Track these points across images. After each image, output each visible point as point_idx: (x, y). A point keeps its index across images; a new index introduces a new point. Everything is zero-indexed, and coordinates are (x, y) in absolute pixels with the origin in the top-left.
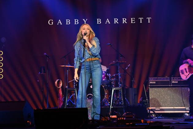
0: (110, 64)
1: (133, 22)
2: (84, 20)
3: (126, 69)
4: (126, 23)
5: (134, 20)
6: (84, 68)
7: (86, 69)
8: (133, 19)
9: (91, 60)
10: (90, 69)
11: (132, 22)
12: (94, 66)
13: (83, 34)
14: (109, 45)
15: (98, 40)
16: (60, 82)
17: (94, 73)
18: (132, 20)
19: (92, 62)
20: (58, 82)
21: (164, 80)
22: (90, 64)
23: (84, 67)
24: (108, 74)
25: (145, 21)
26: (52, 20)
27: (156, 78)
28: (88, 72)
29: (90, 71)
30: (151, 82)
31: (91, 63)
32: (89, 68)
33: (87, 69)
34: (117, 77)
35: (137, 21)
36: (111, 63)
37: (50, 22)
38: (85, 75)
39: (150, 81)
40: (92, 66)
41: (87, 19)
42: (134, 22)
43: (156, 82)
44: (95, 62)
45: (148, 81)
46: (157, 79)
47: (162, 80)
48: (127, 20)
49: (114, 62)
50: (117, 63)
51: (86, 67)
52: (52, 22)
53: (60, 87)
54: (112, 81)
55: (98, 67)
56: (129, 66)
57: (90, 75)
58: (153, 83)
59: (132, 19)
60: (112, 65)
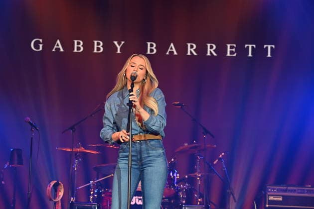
0: (178, 150)
1: (232, 53)
2: (116, 43)
3: (215, 163)
4: (215, 54)
5: (234, 50)
6: (127, 156)
7: (132, 160)
8: (231, 47)
9: (143, 139)
10: (141, 159)
11: (229, 54)
12: (150, 152)
13: (129, 76)
14: (178, 105)
15: (163, 96)
16: (60, 187)
17: (148, 170)
18: (229, 50)
19: (146, 143)
20: (54, 185)
21: (304, 193)
22: (140, 148)
23: (127, 154)
24: (173, 174)
25: (260, 52)
26: (41, 40)
27: (285, 188)
28: (136, 167)
29: (140, 163)
30: (271, 198)
31: (144, 146)
32: (139, 157)
33: (133, 158)
34: (192, 181)
35: (242, 51)
36: (181, 148)
37: (36, 45)
38: (129, 173)
39: (269, 193)
40: (145, 152)
41: (123, 42)
42: (234, 54)
43: (284, 197)
44: (153, 143)
45: (266, 194)
46: (285, 191)
47: (298, 193)
48: (217, 47)
49: (186, 145)
50: (196, 147)
51: (133, 154)
52: (40, 43)
53: (59, 199)
54: (179, 191)
55: (159, 156)
56: (221, 156)
57: (138, 172)
58: (276, 199)
59: (229, 46)
60: (181, 152)
